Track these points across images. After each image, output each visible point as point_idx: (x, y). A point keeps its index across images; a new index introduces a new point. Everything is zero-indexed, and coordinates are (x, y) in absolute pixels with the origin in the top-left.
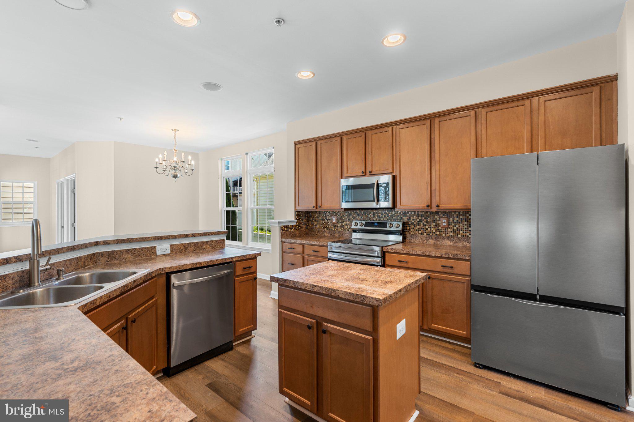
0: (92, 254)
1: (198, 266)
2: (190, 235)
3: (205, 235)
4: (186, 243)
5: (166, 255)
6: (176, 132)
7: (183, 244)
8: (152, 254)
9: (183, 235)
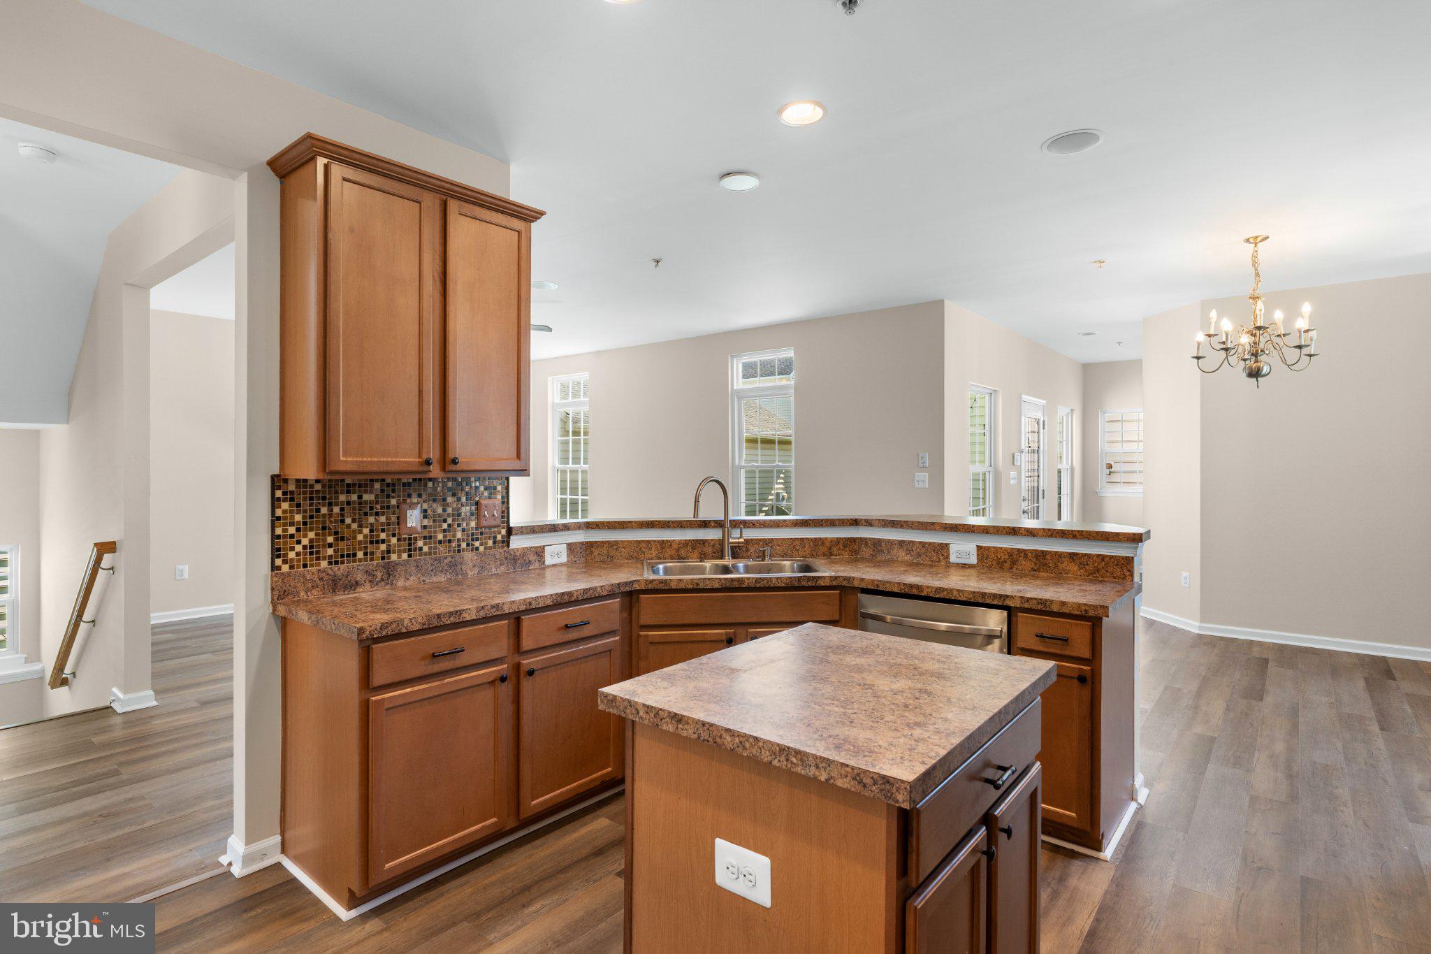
0: (848, 538)
1: (915, 592)
2: (1022, 531)
3: (1062, 537)
4: (1014, 547)
5: (970, 566)
6: (1259, 245)
7: (1006, 549)
8: (942, 557)
9: (1004, 528)
